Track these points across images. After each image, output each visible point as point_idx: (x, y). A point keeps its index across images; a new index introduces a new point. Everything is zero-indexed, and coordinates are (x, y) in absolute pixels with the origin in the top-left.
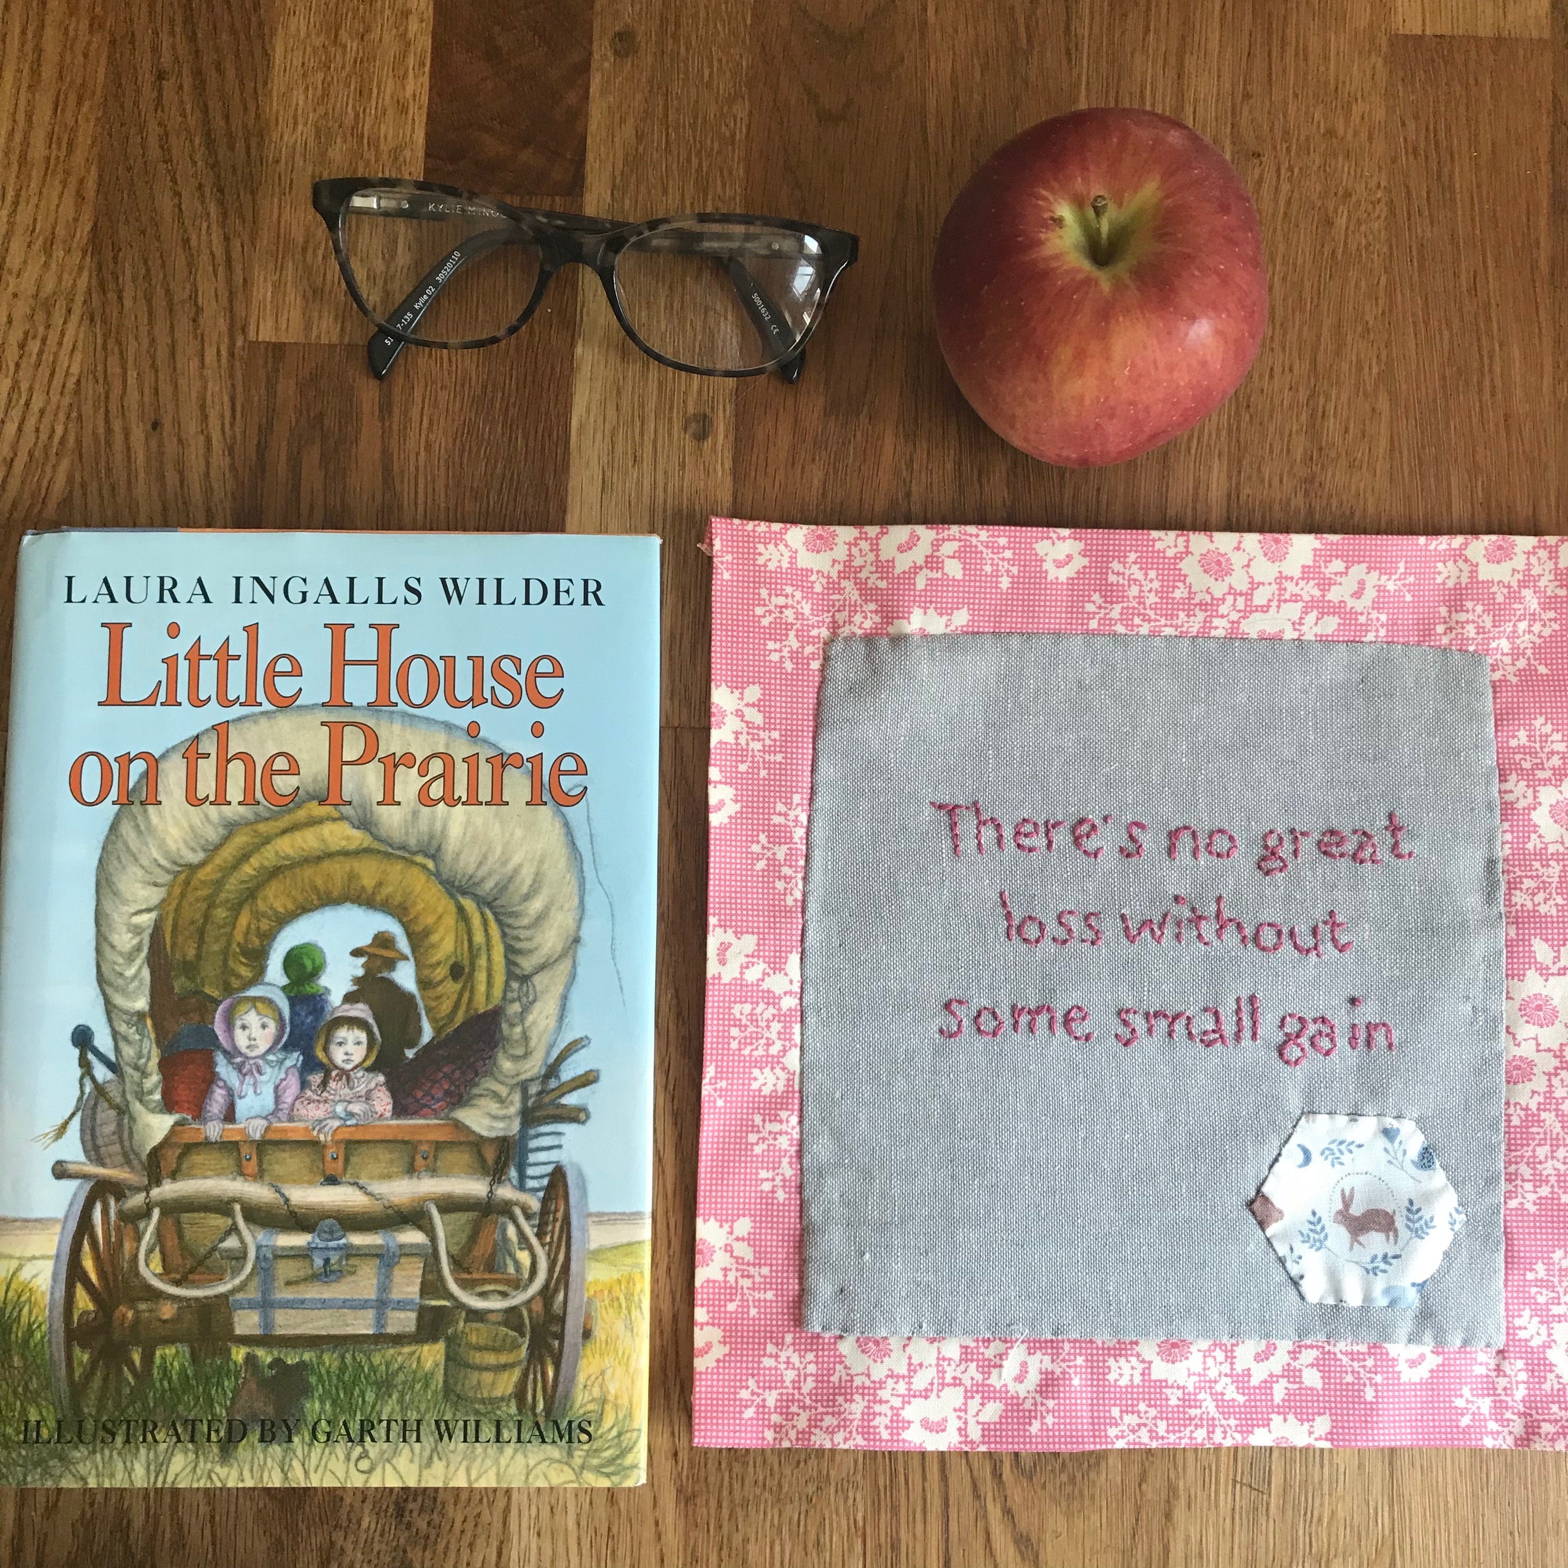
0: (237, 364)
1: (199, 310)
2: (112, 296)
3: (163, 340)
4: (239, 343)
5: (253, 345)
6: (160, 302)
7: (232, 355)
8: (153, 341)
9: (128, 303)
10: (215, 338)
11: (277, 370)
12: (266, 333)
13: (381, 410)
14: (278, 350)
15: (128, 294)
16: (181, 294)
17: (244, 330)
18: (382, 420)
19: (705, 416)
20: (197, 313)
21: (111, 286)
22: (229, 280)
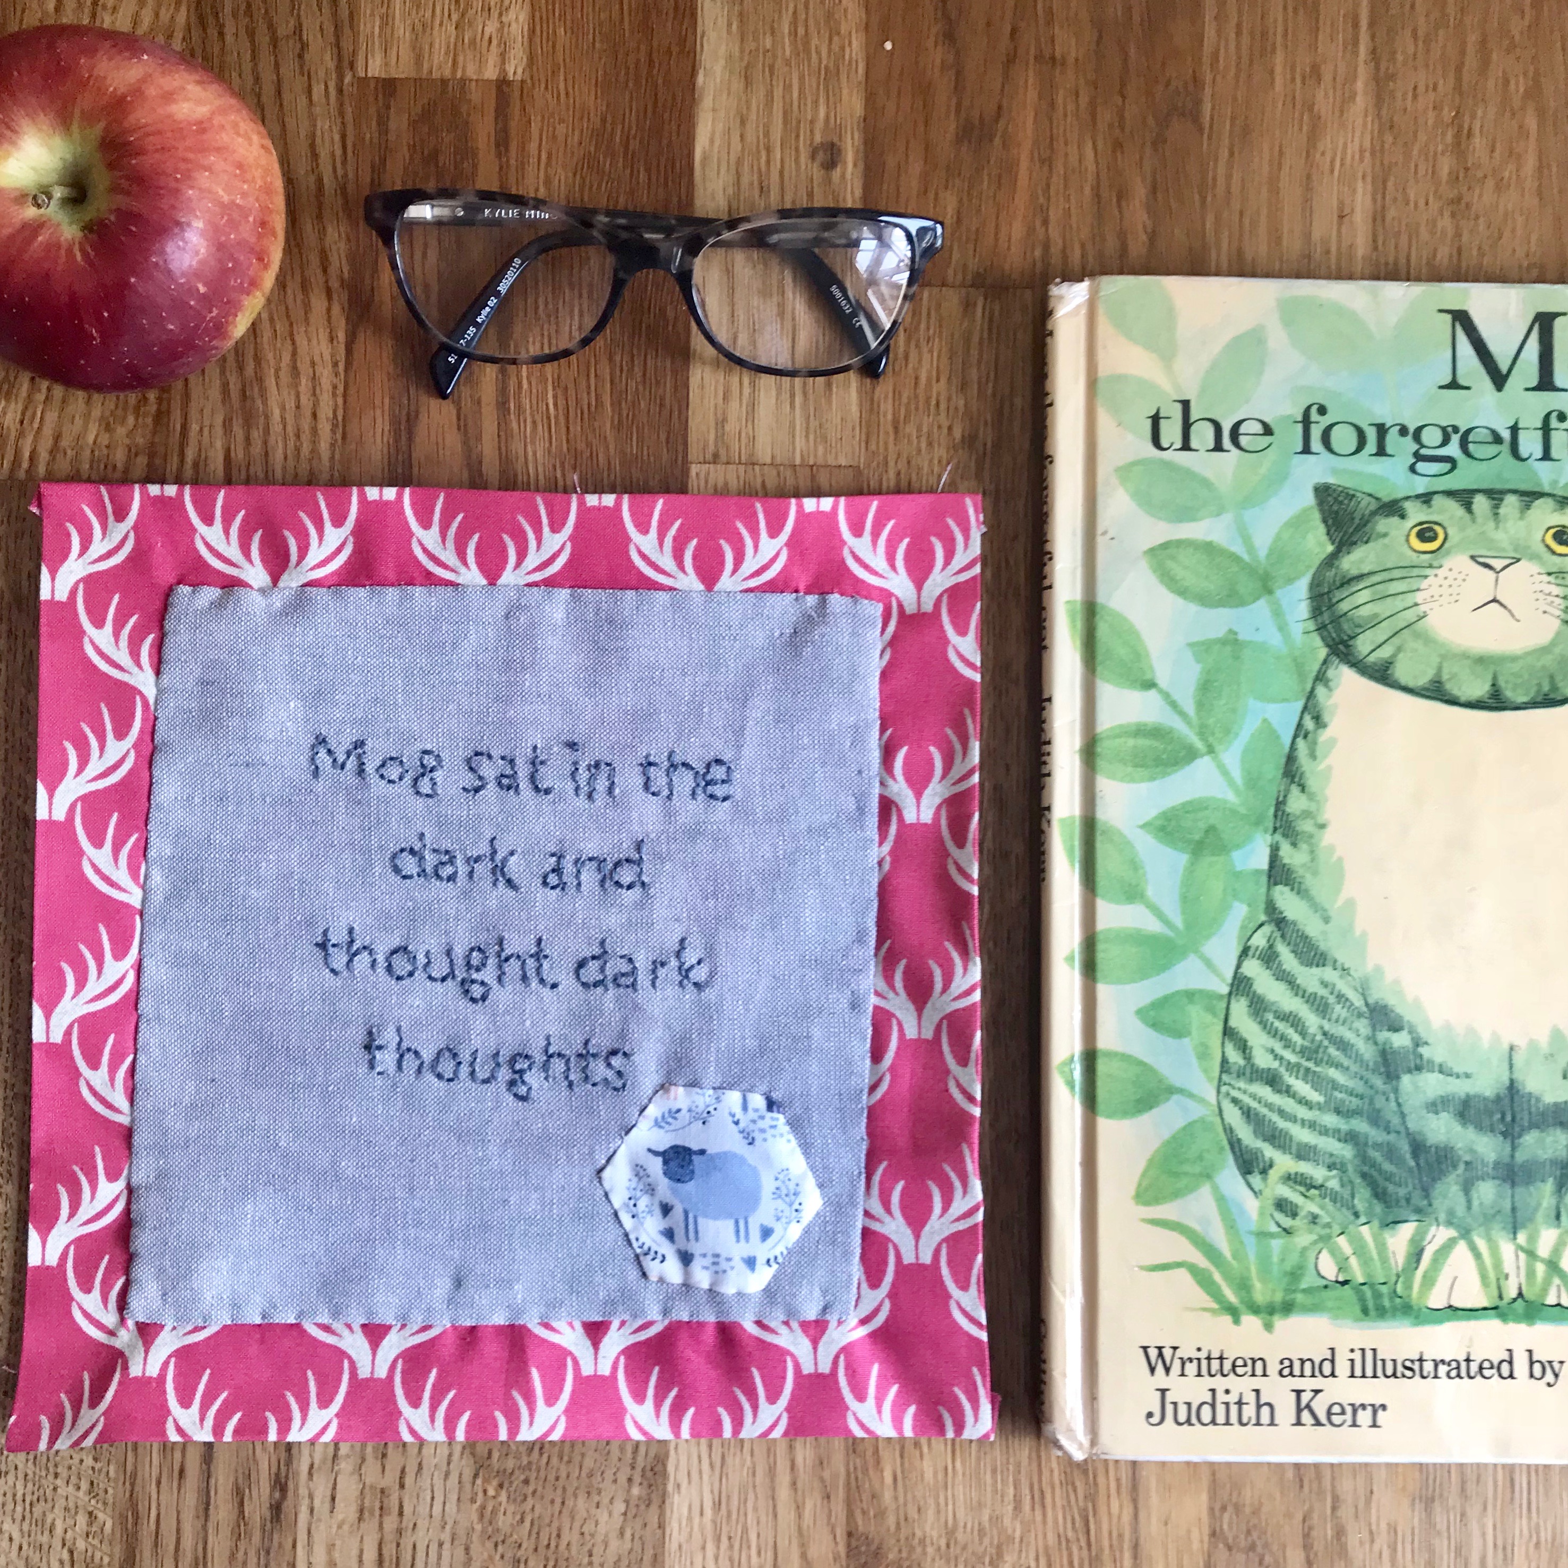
0: (347, 102)
1: (304, 46)
3: (268, 77)
4: (348, 79)
5: (363, 82)
7: (340, 91)
10: (321, 74)
11: (388, 107)
12: (375, 68)
13: (498, 145)
14: (389, 86)
17: (352, 66)
18: (499, 156)
19: (833, 145)
20: (302, 49)
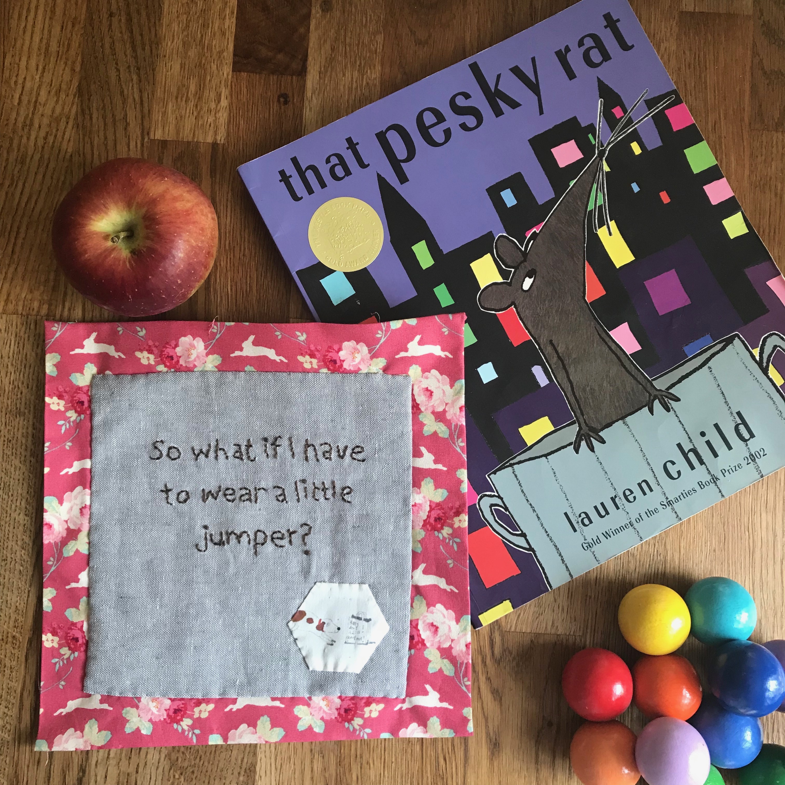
2: (88, 117)
6: (109, 120)
8: (106, 138)
9: (94, 120)
15: (95, 116)
16: (119, 116)
21: (87, 112)
22: (142, 111)
